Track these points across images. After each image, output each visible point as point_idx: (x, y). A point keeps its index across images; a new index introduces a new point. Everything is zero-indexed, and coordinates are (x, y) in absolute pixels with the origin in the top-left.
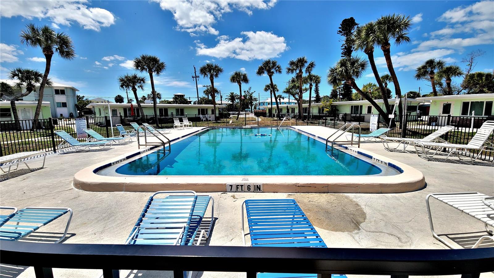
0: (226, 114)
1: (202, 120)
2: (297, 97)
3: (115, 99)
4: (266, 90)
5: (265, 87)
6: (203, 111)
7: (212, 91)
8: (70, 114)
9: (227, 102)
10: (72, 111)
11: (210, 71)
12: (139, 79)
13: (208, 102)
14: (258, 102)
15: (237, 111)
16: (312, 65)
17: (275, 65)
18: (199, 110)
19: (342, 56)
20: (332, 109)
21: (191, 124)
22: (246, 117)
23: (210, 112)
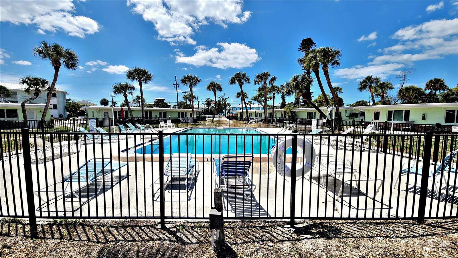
0: (202, 117)
1: (182, 122)
2: (263, 103)
3: (101, 102)
4: (237, 97)
5: (236, 94)
6: (183, 115)
7: (191, 97)
8: (60, 115)
9: (203, 107)
10: (62, 112)
11: (189, 81)
12: (130, 87)
13: (187, 106)
14: (231, 107)
15: (212, 115)
16: (274, 78)
17: (245, 77)
18: (179, 113)
19: (303, 70)
20: (292, 114)
21: (174, 125)
22: (219, 120)
23: (188, 115)
